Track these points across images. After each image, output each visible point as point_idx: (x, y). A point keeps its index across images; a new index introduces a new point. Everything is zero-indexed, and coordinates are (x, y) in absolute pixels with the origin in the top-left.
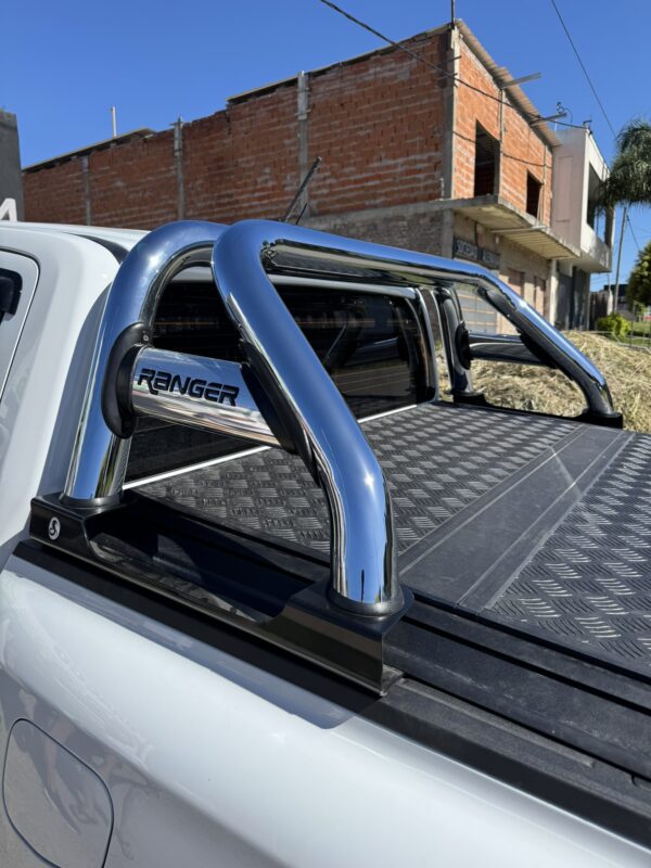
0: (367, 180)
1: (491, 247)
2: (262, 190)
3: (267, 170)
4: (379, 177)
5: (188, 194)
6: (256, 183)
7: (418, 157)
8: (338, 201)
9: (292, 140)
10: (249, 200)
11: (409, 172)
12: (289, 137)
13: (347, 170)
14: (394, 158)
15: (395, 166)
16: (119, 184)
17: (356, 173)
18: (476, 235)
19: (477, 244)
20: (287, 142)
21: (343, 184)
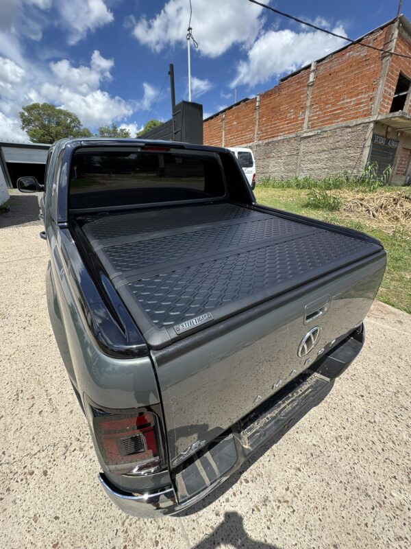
0: (335, 110)
1: (395, 138)
2: (288, 120)
3: (292, 111)
4: (341, 109)
5: (259, 125)
6: (286, 117)
7: (363, 96)
8: (321, 122)
9: (306, 95)
10: (283, 125)
11: (357, 104)
12: (303, 94)
13: (327, 106)
14: (351, 98)
15: (350, 102)
16: (235, 123)
17: (331, 107)
18: (387, 132)
19: (386, 137)
20: (302, 96)
21: (325, 113)
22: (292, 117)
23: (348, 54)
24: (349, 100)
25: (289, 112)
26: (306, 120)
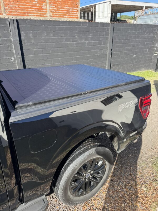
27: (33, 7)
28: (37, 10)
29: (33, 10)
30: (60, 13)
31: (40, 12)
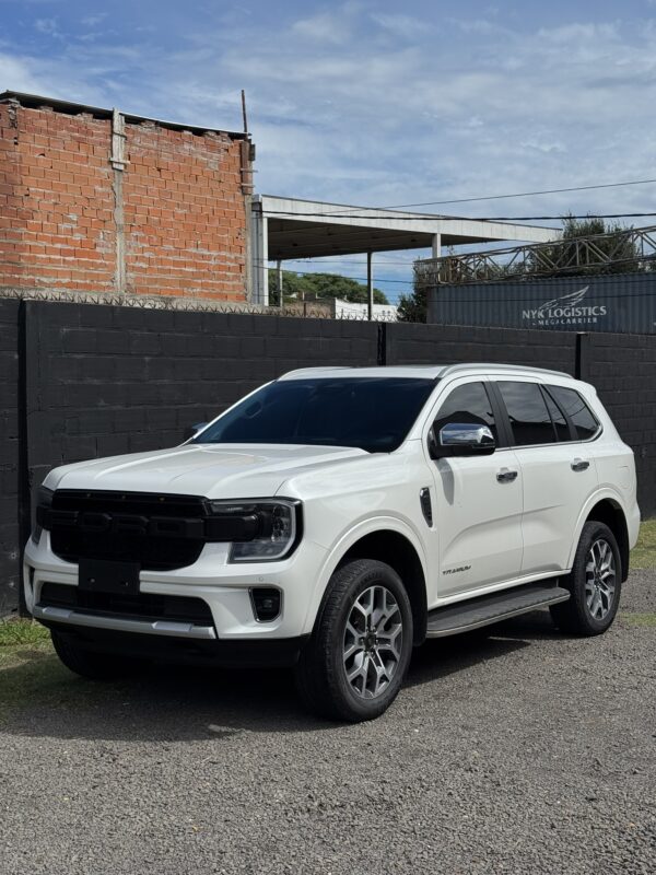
22: (78, 237)
23: (186, 146)
24: (206, 252)
25: (65, 220)
26: (120, 263)
27: (59, 246)
28: (72, 258)
29: (58, 257)
30: (168, 277)
31: (83, 271)
